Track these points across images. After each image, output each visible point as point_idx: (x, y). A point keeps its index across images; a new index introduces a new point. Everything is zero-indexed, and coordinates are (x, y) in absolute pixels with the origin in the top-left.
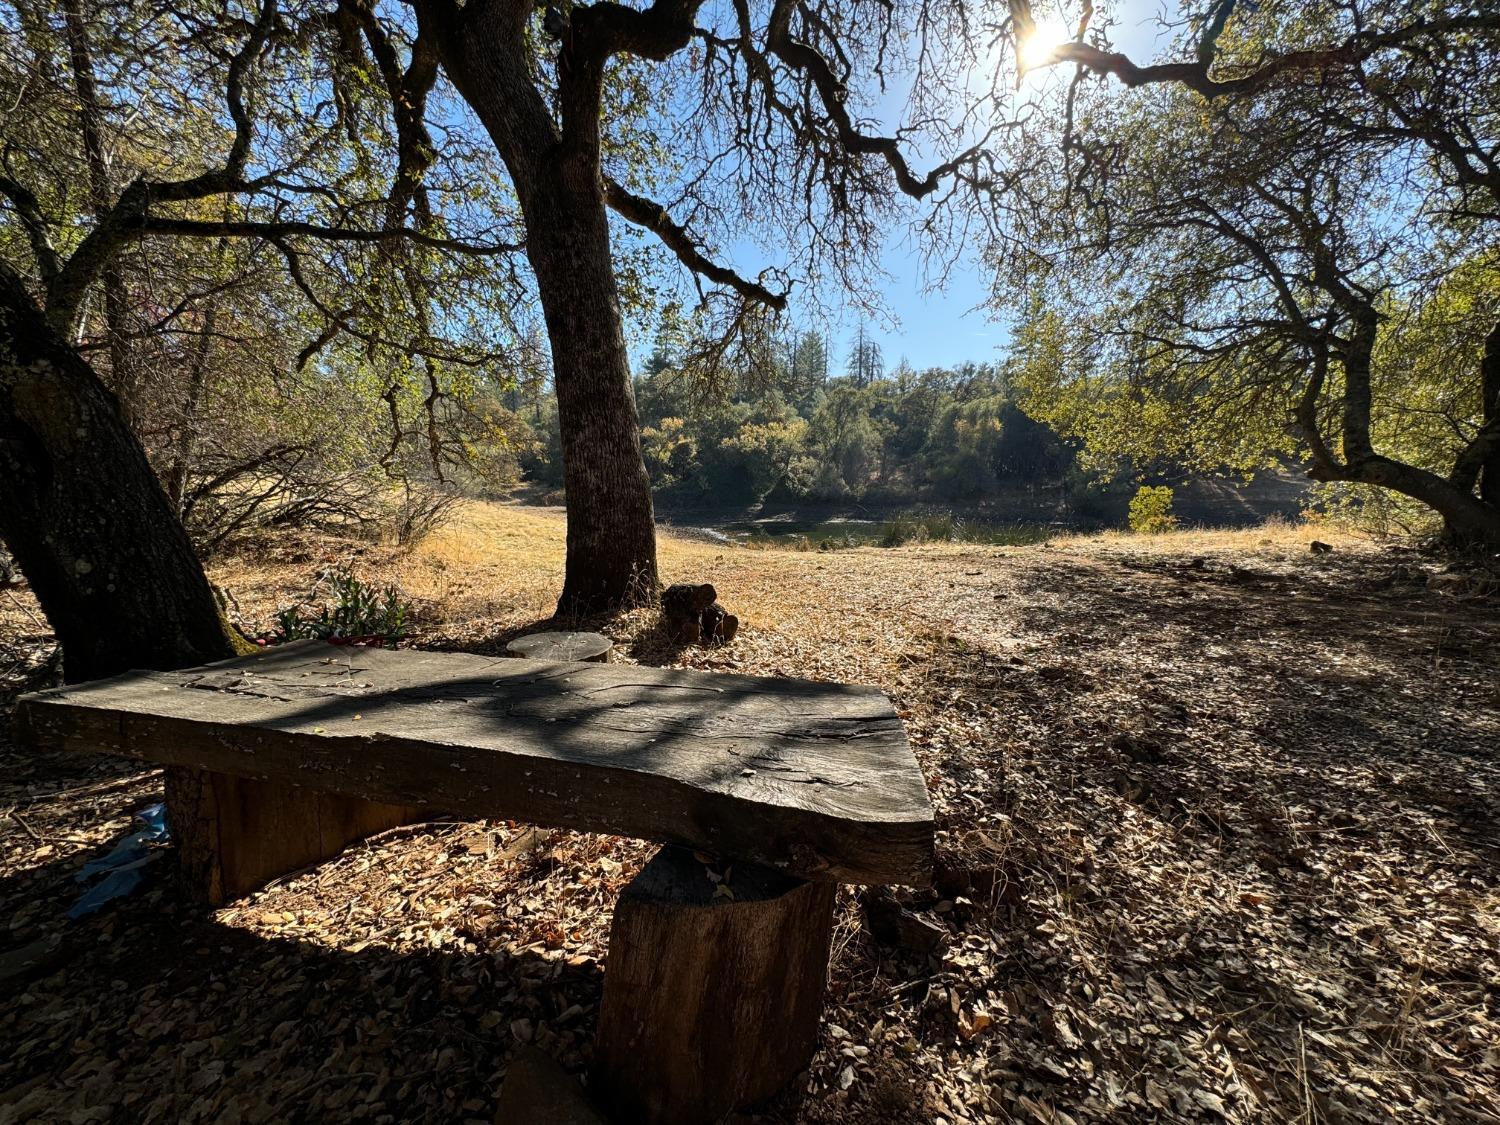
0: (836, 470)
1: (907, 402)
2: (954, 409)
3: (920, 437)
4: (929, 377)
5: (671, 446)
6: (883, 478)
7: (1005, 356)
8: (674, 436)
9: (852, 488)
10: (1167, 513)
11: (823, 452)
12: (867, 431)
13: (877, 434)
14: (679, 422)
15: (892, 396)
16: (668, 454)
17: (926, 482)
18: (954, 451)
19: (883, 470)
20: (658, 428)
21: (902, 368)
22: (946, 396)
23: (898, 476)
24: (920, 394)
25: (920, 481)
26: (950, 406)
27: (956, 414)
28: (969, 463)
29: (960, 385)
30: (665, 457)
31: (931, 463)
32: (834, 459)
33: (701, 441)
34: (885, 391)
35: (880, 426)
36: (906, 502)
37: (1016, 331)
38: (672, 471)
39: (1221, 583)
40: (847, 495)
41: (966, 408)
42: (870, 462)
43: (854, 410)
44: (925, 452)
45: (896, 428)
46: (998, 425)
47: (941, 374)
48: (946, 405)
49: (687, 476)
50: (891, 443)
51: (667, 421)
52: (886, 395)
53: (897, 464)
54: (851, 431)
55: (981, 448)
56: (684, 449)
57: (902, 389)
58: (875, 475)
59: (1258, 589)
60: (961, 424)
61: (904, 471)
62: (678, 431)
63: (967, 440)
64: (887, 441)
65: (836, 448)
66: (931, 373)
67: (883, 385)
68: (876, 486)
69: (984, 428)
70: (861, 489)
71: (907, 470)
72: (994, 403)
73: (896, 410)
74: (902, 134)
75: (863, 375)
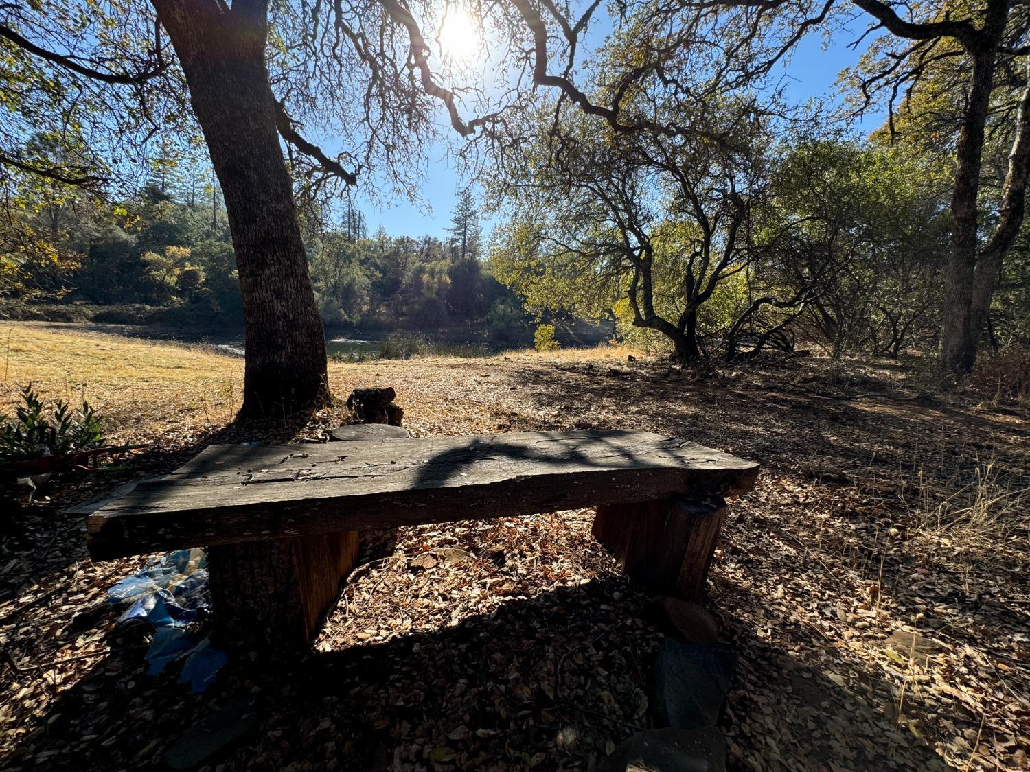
0: (337, 303)
1: (386, 257)
2: (420, 266)
3: (397, 283)
4: (401, 242)
5: (177, 271)
6: (372, 311)
7: (451, 235)
8: (180, 262)
9: (349, 317)
10: (554, 339)
11: (325, 288)
12: (358, 275)
13: (366, 278)
14: (186, 251)
15: (374, 252)
16: (175, 279)
17: (403, 314)
18: (421, 294)
19: (372, 303)
20: (162, 253)
21: (380, 232)
22: (413, 257)
23: (383, 309)
24: (396, 253)
25: (398, 314)
26: (417, 264)
27: (421, 271)
28: (430, 303)
29: (422, 251)
30: (172, 280)
31: (406, 302)
32: (333, 294)
33: (210, 270)
34: (369, 247)
35: (369, 273)
36: (390, 328)
37: (456, 220)
38: (178, 294)
39: (607, 377)
40: (346, 321)
41: (428, 266)
42: (362, 299)
43: (349, 259)
44: (401, 293)
45: (381, 275)
46: (449, 280)
47: (410, 241)
48: (413, 264)
49: (196, 299)
50: (376, 285)
51: (173, 249)
52: (370, 251)
53: (381, 301)
54: (347, 274)
55: (439, 293)
56: (192, 275)
57: (382, 247)
58: (366, 308)
59: (626, 379)
60: (425, 277)
61: (386, 306)
62: (184, 259)
63: (429, 288)
64: (374, 284)
65: (335, 286)
66: (403, 240)
67: (368, 243)
68: (367, 316)
69: (440, 281)
70: (357, 318)
71: (388, 306)
72: (446, 264)
73: (379, 262)
74: (456, 91)
75: (352, 234)
